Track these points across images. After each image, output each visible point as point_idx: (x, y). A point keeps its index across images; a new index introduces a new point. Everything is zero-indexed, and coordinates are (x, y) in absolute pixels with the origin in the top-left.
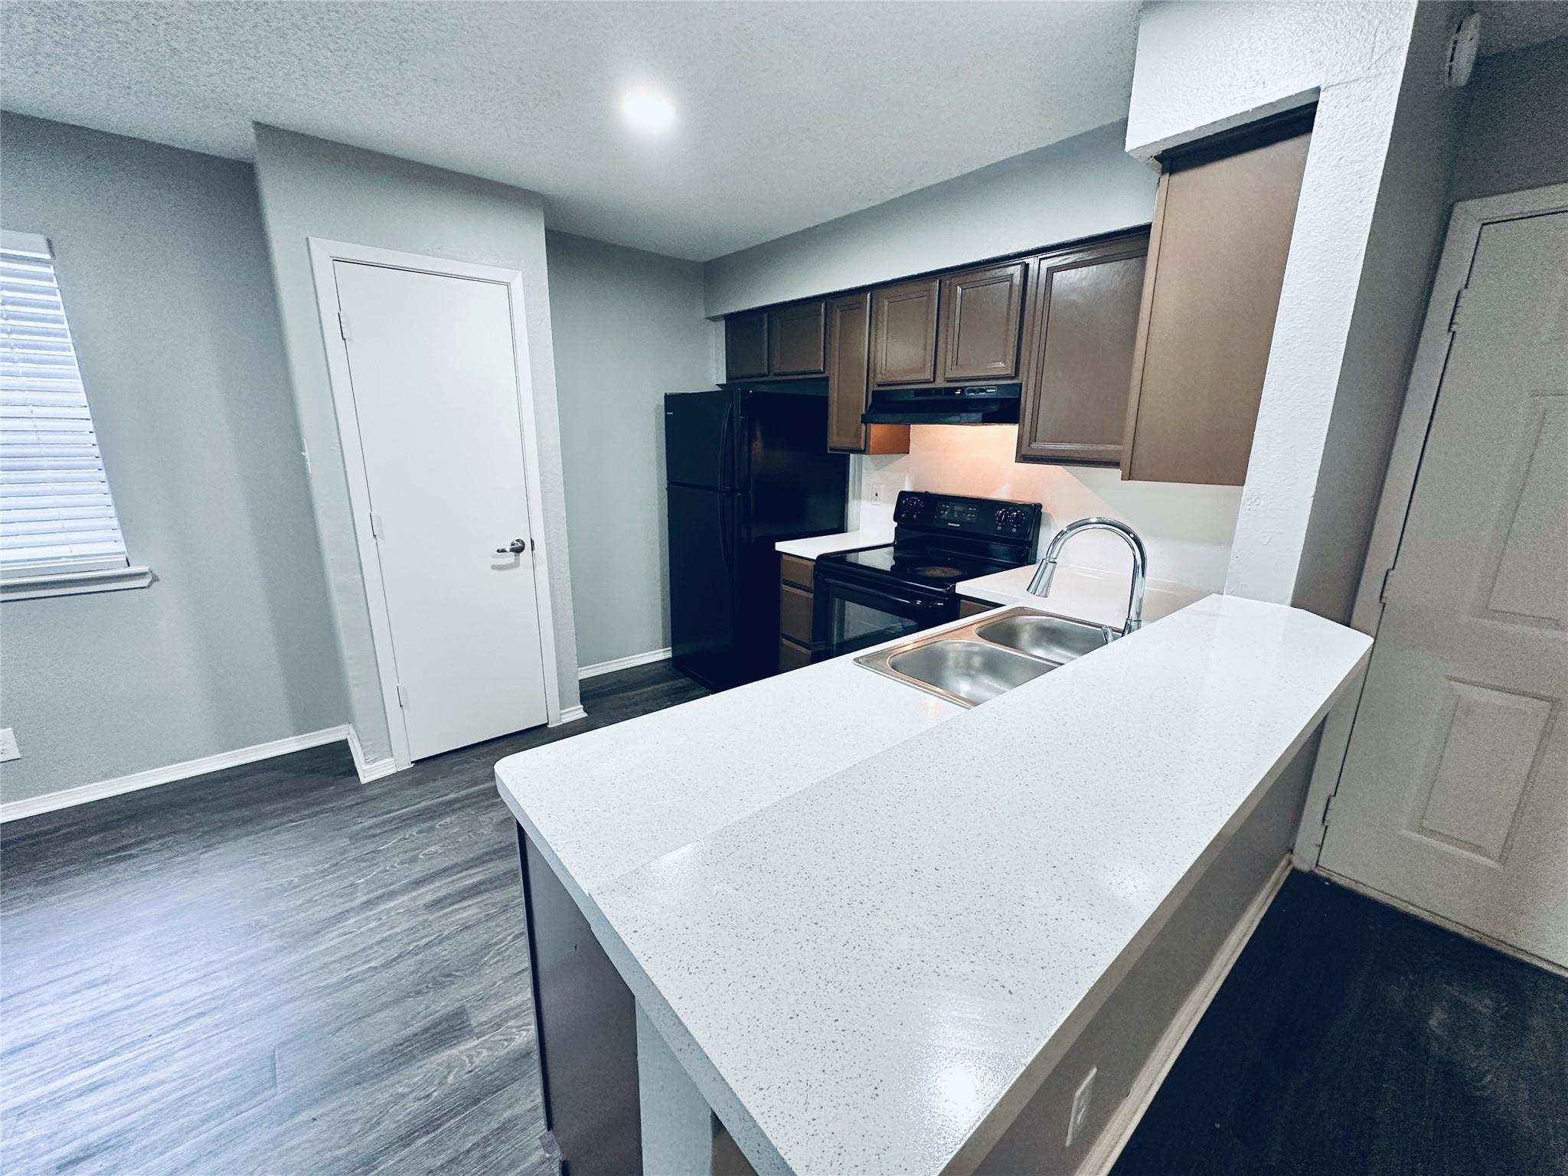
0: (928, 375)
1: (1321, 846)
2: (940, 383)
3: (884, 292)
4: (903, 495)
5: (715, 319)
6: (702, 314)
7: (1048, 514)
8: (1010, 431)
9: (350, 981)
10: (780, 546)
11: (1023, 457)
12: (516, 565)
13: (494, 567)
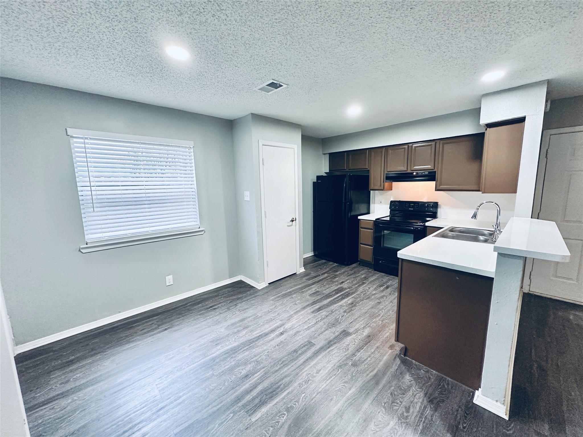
0: (406, 169)
1: (530, 285)
2: (409, 171)
3: (389, 148)
4: (391, 202)
5: (324, 154)
6: (321, 153)
7: (440, 205)
8: (434, 183)
9: (309, 328)
10: (359, 217)
11: (437, 190)
12: (292, 225)
13: (288, 226)
